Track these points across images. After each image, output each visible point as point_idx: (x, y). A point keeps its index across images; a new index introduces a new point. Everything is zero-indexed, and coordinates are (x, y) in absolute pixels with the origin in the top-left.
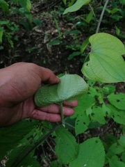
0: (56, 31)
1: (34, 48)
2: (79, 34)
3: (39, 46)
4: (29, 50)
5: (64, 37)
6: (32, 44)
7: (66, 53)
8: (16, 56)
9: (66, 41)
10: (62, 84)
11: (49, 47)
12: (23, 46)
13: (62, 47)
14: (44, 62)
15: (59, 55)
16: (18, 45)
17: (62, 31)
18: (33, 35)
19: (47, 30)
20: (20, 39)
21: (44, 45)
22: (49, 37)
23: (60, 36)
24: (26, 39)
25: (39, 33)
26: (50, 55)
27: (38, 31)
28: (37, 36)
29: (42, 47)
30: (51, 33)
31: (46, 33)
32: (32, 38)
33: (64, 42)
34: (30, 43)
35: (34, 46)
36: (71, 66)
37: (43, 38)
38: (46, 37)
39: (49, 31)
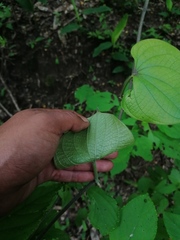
0: (72, 7)
1: (38, 39)
2: (108, 12)
3: (46, 34)
4: (31, 43)
5: (85, 17)
6: (35, 32)
7: (89, 44)
8: (12, 54)
9: (87, 25)
10: (92, 131)
11: (62, 35)
12: (21, 38)
13: (82, 36)
14: (57, 61)
15: (79, 48)
16: (13, 37)
17: (80, 7)
18: (35, 16)
19: (57, 7)
20: (14, 25)
21: (54, 33)
22: (60, 18)
23: (78, 15)
24: (25, 24)
25: (44, 12)
26: (64, 49)
27: (43, 9)
28: (42, 18)
29: (51, 36)
30: (63, 12)
31: (56, 11)
32: (33, 22)
33: (84, 26)
34: (32, 31)
35: (38, 36)
36: (98, 65)
37: (52, 21)
38: (55, 20)
39: (60, 9)
